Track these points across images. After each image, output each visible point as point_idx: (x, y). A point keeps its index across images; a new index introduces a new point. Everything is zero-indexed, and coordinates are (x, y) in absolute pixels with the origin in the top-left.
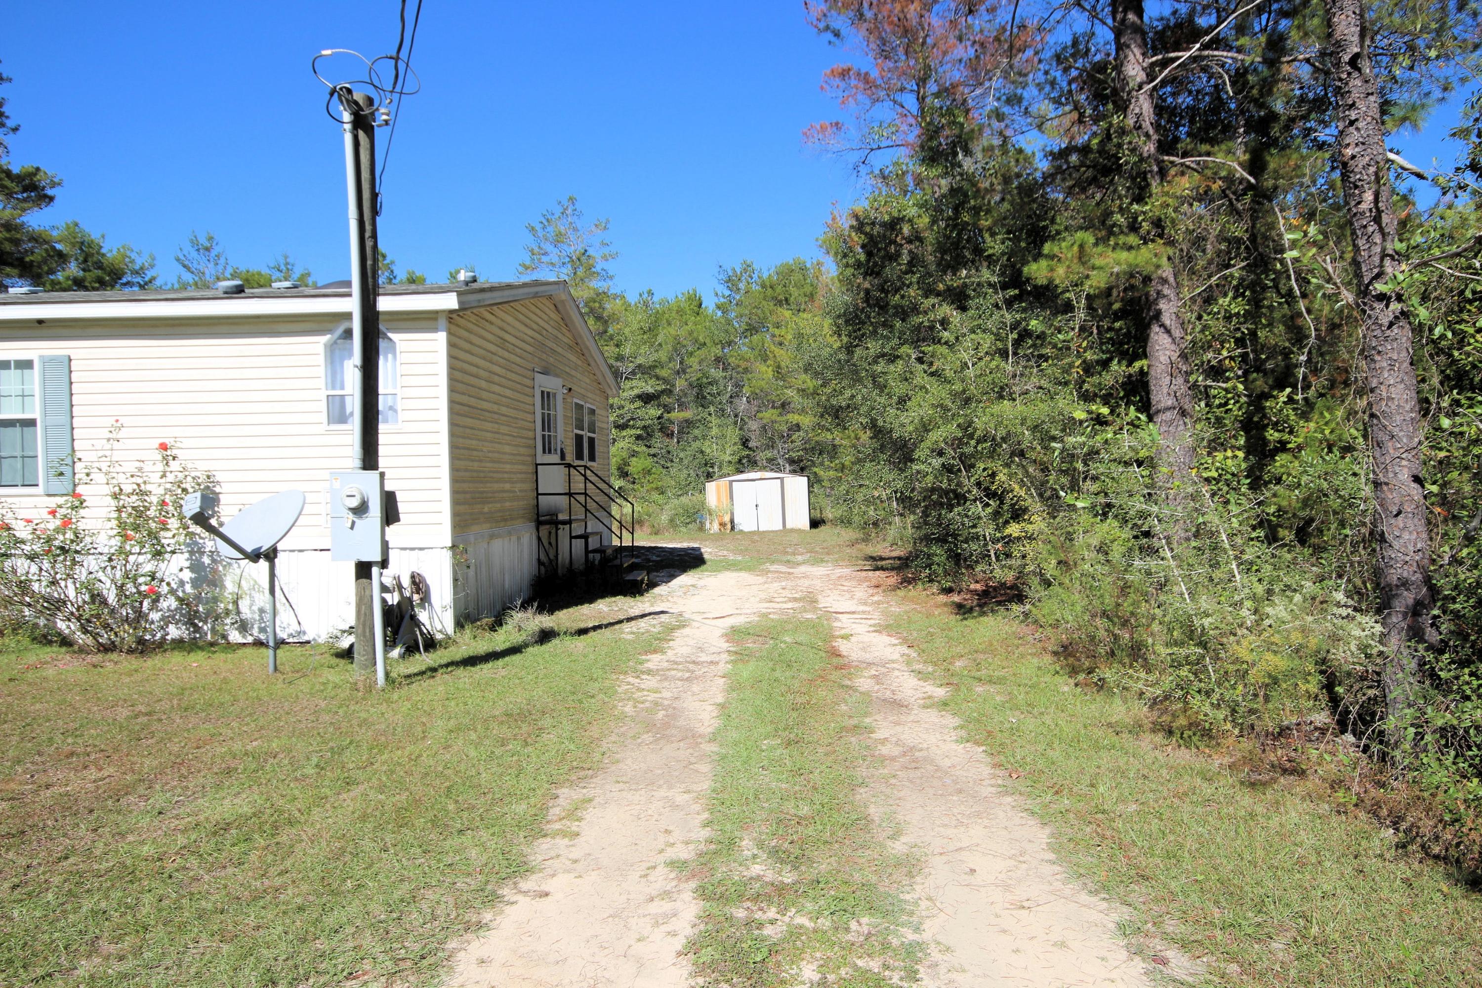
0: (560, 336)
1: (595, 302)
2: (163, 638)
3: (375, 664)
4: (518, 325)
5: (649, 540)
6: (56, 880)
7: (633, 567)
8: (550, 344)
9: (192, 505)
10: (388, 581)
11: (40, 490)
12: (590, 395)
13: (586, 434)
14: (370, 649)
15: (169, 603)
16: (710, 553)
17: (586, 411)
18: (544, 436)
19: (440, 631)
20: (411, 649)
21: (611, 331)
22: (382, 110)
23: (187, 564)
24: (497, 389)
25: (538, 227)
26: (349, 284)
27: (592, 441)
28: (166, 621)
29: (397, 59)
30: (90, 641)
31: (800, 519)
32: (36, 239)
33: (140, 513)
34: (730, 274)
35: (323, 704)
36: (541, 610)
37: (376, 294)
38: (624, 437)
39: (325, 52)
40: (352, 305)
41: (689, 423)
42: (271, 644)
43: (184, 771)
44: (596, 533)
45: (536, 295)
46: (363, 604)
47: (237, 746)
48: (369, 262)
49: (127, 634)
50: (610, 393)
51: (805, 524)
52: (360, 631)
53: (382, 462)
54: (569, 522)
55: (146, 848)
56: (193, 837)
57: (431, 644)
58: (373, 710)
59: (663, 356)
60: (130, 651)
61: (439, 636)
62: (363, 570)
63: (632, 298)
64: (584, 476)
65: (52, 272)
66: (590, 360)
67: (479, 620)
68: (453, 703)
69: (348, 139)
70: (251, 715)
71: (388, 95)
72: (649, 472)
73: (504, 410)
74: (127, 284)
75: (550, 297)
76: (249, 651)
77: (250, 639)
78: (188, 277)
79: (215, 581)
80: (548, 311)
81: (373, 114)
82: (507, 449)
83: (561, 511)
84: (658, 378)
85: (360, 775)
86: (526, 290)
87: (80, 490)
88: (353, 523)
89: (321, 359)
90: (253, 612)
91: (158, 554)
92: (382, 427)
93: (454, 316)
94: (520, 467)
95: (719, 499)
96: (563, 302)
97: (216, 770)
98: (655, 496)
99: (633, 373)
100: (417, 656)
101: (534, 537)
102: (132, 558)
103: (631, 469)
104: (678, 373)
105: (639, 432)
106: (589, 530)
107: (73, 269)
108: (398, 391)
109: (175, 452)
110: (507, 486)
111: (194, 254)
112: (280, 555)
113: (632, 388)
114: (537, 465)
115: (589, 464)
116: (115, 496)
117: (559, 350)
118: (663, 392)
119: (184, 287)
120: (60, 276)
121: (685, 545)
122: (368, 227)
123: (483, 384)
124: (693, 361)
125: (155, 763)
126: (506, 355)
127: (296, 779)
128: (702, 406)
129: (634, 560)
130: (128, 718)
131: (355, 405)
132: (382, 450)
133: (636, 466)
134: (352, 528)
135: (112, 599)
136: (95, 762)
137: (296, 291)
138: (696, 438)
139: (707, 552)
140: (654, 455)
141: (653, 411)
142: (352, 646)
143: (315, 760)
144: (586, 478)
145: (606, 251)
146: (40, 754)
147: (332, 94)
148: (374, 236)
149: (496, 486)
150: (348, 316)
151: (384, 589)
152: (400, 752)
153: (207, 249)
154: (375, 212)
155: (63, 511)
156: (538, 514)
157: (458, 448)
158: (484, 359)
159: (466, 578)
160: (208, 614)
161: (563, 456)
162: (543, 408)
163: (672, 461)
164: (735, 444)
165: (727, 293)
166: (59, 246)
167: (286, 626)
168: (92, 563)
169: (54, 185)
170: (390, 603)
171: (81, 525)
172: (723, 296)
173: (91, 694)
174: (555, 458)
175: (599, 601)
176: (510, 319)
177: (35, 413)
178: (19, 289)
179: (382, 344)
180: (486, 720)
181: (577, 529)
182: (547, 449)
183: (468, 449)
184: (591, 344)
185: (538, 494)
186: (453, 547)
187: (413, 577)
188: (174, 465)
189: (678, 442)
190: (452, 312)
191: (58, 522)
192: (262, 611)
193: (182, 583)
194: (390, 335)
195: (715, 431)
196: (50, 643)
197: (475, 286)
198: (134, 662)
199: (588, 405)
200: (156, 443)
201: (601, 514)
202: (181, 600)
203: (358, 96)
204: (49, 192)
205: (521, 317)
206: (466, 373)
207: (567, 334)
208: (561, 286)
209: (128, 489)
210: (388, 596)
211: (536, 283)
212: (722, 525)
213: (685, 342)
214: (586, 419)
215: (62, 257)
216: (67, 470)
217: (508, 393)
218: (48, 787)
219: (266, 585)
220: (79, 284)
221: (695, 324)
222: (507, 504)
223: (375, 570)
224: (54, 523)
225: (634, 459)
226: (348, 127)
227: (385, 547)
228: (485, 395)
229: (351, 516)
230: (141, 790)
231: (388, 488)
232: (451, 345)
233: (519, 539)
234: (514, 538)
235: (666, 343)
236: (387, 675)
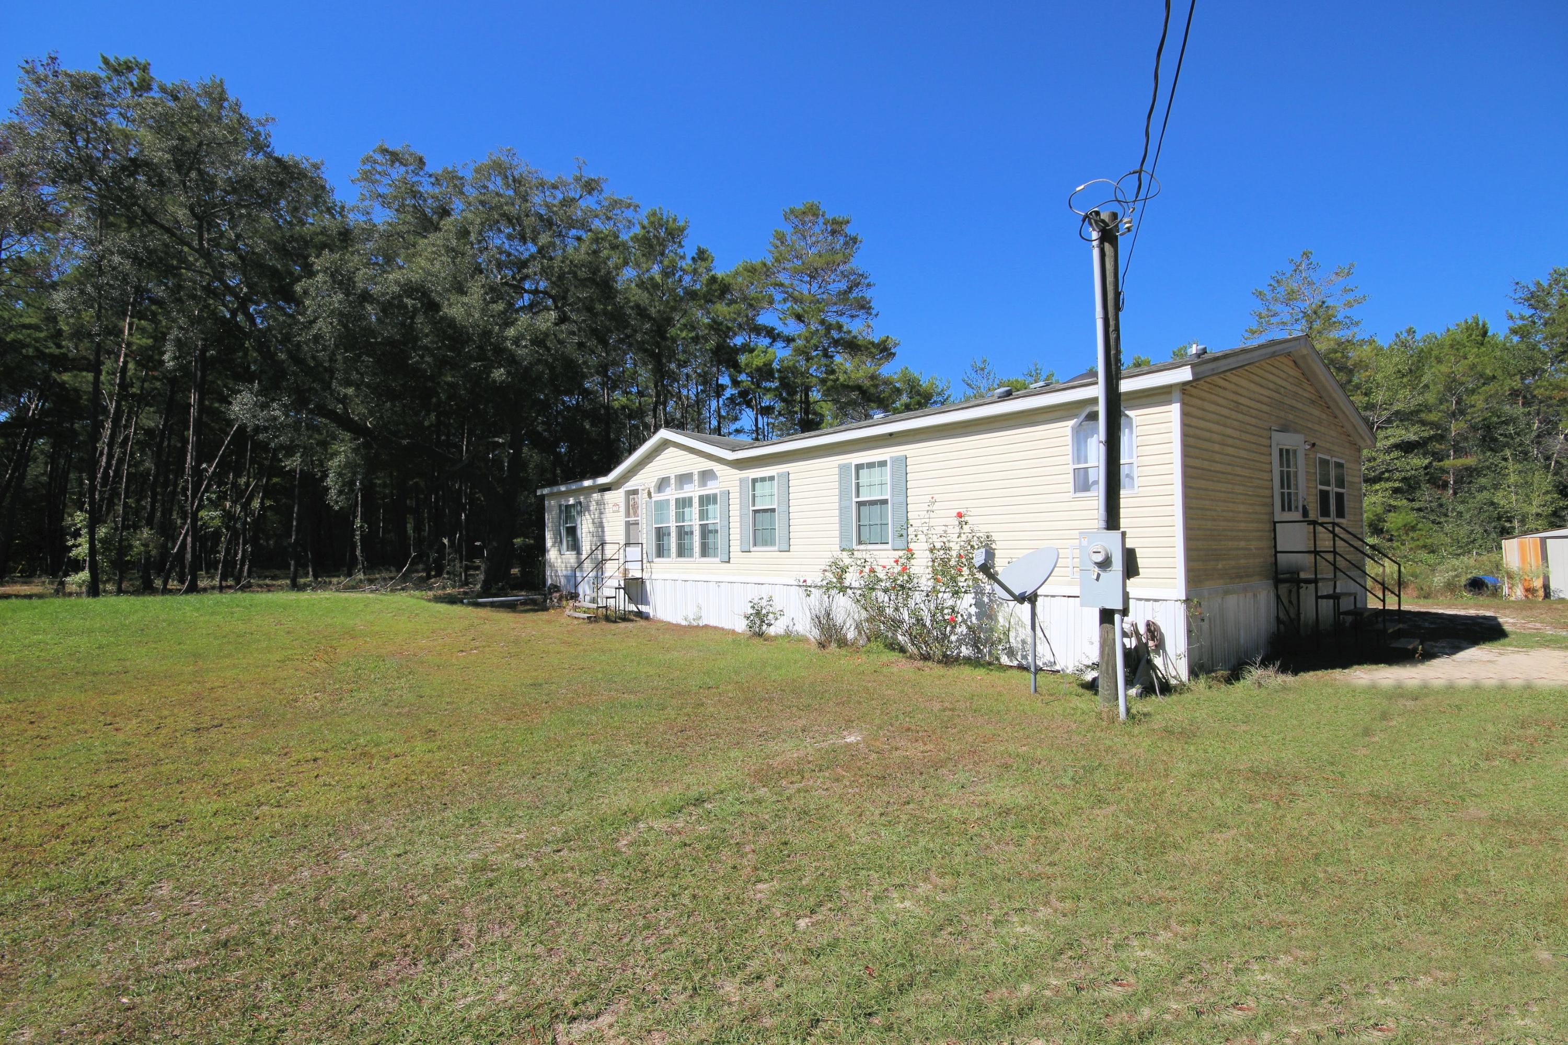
0: (1300, 392)
1: (1336, 352)
2: (958, 654)
3: (1117, 699)
4: (1253, 387)
5: (1416, 604)
6: (904, 818)
7: (1399, 634)
8: (1288, 401)
9: (979, 558)
10: (1127, 627)
11: (889, 546)
12: (1336, 448)
13: (1333, 489)
14: (1113, 685)
15: (962, 630)
16: (1514, 624)
17: (1332, 466)
18: (1283, 494)
19: (1174, 677)
20: (1148, 690)
21: (1356, 380)
22: (1125, 220)
23: (973, 602)
24: (1230, 450)
25: (1267, 291)
26: (1095, 375)
27: (1340, 497)
28: (960, 642)
29: (1140, 172)
30: (916, 651)
32: (887, 382)
33: (945, 562)
34: (1533, 289)
35: (1074, 726)
36: (1284, 669)
37: (1119, 378)
38: (1377, 491)
39: (1078, 189)
40: (1098, 391)
41: (1473, 471)
42: (1033, 669)
43: (976, 758)
44: (1350, 594)
45: (1273, 355)
46: (1107, 645)
47: (1011, 748)
48: (1113, 352)
49: (936, 650)
50: (1362, 444)
52: (1104, 667)
53: (1123, 522)
54: (1315, 581)
55: (955, 811)
56: (986, 812)
57: (1166, 688)
58: (1116, 740)
59: (1430, 397)
60: (939, 662)
61: (1173, 682)
62: (1107, 616)
63: (1384, 341)
64: (1333, 532)
65: (894, 402)
66: (1337, 412)
67: (1213, 671)
68: (1192, 748)
69: (1096, 253)
70: (1019, 724)
71: (1131, 205)
72: (1413, 528)
73: (1239, 470)
74: (935, 402)
75: (1289, 354)
76: (1015, 672)
77: (1015, 663)
78: (970, 392)
79: (992, 617)
80: (1286, 368)
81: (1117, 226)
82: (1242, 508)
83: (1303, 569)
84: (1423, 423)
85: (1109, 796)
86: (1263, 351)
87: (912, 546)
88: (1099, 575)
89: (1069, 440)
90: (1017, 642)
91: (956, 593)
92: (1123, 493)
93: (1187, 387)
94: (1255, 525)
95: (1523, 558)
96: (1304, 357)
97: (998, 763)
98: (1423, 555)
99: (1389, 421)
100: (1153, 697)
101: (1272, 595)
102: (940, 595)
103: (1386, 526)
104: (1453, 414)
105: (1397, 485)
106: (1338, 590)
107: (905, 399)
108: (1134, 460)
109: (966, 519)
110: (1242, 544)
111: (974, 375)
112: (1039, 599)
113: (1387, 438)
114: (1275, 523)
115: (1337, 520)
116: (931, 551)
117: (1299, 406)
118: (1431, 438)
119: (967, 399)
120: (898, 404)
121: (1472, 612)
122: (1112, 323)
123: (1217, 447)
124: (1478, 401)
125: (958, 748)
126: (1240, 417)
127: (1057, 787)
128: (1492, 450)
129: (1401, 626)
130: (939, 710)
131: (1099, 474)
132: (1123, 512)
133: (1393, 521)
134: (1097, 579)
135: (928, 623)
136: (922, 738)
137: (1048, 388)
138: (1482, 489)
139: (1507, 621)
140: (1420, 510)
141: (1417, 461)
142: (1095, 680)
143: (1071, 773)
144: (1335, 535)
145: (1350, 297)
146: (892, 725)
147: (1084, 221)
148: (1117, 329)
149: (1230, 544)
150: (1094, 401)
151: (1125, 634)
152: (1144, 785)
153: (982, 369)
154: (1118, 308)
155: (902, 561)
156: (1276, 572)
157: (1191, 508)
158: (1218, 423)
159: (1200, 629)
160: (987, 641)
161: (1305, 513)
162: (1281, 465)
163: (1446, 515)
164: (1547, 492)
165: (1528, 312)
166: (897, 385)
167: (1044, 655)
168: (918, 597)
169: (896, 345)
170: (1128, 646)
171: (912, 571)
172: (1522, 318)
173: (917, 689)
174: (1297, 516)
175: (1355, 667)
176: (1244, 383)
177: (888, 497)
178: (879, 416)
179: (1123, 420)
180: (1229, 773)
181: (1326, 589)
182: (1287, 505)
183: (1202, 509)
184: (1338, 395)
185: (1276, 552)
186: (1187, 601)
187: (1148, 625)
188: (966, 528)
189: (1455, 493)
190: (1185, 384)
191: (900, 568)
192: (1024, 642)
193: (970, 615)
194: (1127, 412)
195: (1512, 478)
196: (894, 649)
197: (1206, 356)
198: (939, 670)
199: (1334, 459)
200: (955, 513)
201: (1354, 573)
202: (969, 628)
203: (1105, 216)
204: (893, 351)
205: (1257, 379)
206: (1199, 438)
207: (1309, 388)
208: (1302, 341)
209: (938, 545)
210: (1127, 641)
211: (1273, 343)
212: (1529, 590)
213: (1464, 379)
214: (1333, 473)
215: (898, 391)
216: (904, 532)
217: (1243, 454)
218: (897, 749)
219: (1028, 622)
220: (908, 408)
221: (1477, 356)
222: (1242, 561)
223: (1117, 617)
224: (898, 569)
225: (1392, 514)
226: (1095, 243)
227: (1126, 597)
228: (1218, 457)
229: (1097, 570)
230: (950, 765)
231: (1128, 545)
232: (1185, 414)
233: (1255, 596)
234: (1250, 595)
235: (1435, 384)
236: (1128, 710)
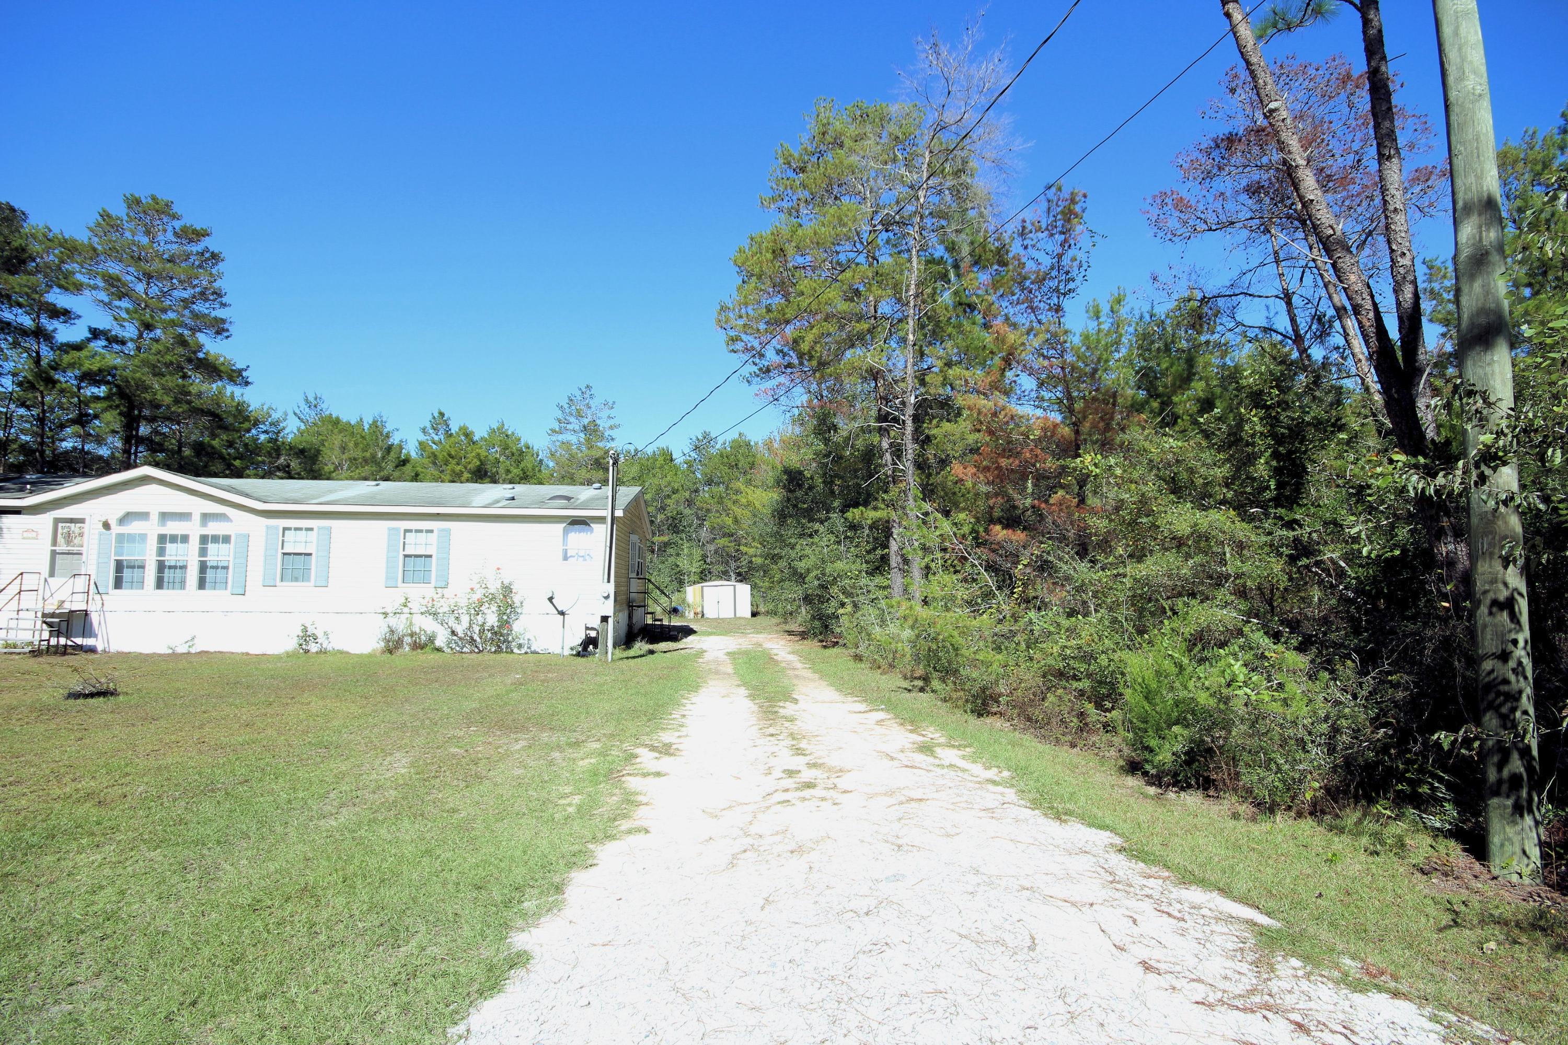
11: (431, 585)
18: (632, 564)
25: (566, 406)
31: (745, 610)
34: (694, 440)
36: (647, 642)
42: (532, 654)
51: (749, 615)
62: (604, 619)
67: (620, 646)
82: (623, 571)
83: (635, 601)
89: (561, 534)
94: (625, 579)
95: (693, 597)
101: (627, 613)
104: (659, 509)
109: (500, 571)
114: (629, 578)
124: (670, 503)
128: (676, 533)
138: (671, 555)
139: (694, 628)
145: (611, 422)
156: (629, 602)
164: (698, 560)
165: (692, 453)
172: (689, 455)
174: (634, 575)
177: (432, 552)
182: (632, 570)
185: (629, 592)
188: (499, 576)
189: (658, 557)
194: (592, 525)
195: (686, 551)
212: (696, 614)
213: (665, 489)
229: (604, 600)
233: (624, 613)
